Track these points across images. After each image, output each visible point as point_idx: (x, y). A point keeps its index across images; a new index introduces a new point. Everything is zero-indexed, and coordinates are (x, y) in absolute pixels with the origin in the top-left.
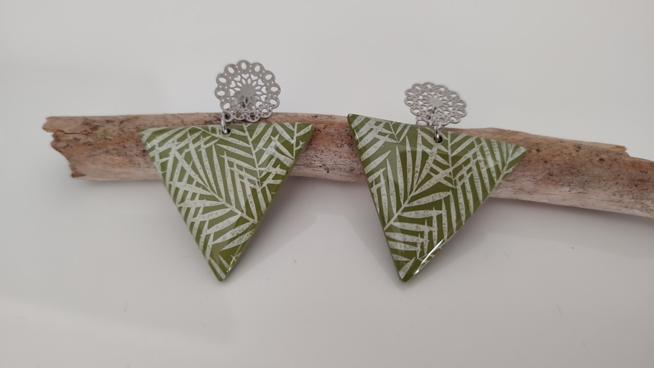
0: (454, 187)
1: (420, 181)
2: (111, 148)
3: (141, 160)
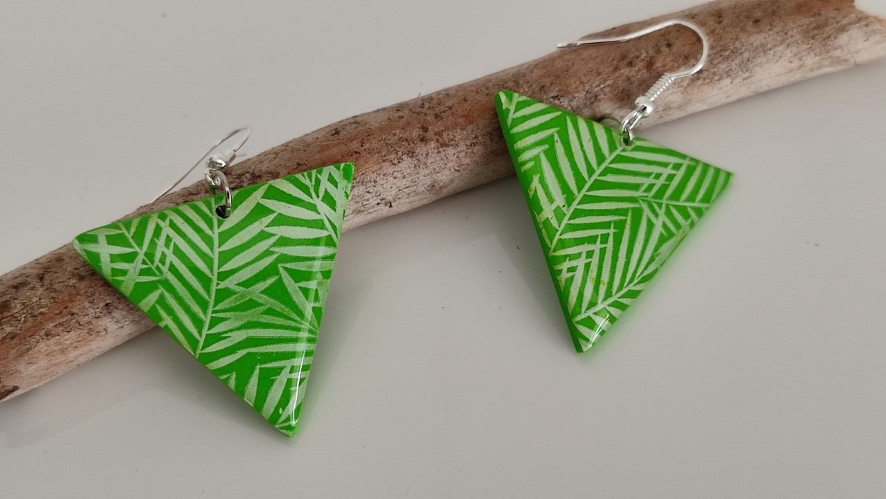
2: (53, 325)
3: (106, 322)
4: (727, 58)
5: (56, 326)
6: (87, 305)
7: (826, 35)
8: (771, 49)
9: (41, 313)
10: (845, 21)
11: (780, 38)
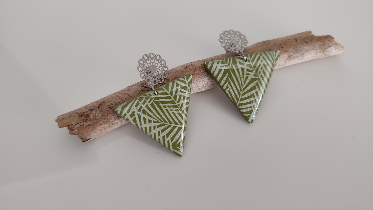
0: (258, 78)
1: (244, 80)
2: (101, 122)
3: (117, 121)
4: (298, 53)
5: (103, 122)
6: (112, 116)
7: (324, 48)
8: (309, 51)
9: (98, 118)
10: (331, 44)
11: (312, 48)
